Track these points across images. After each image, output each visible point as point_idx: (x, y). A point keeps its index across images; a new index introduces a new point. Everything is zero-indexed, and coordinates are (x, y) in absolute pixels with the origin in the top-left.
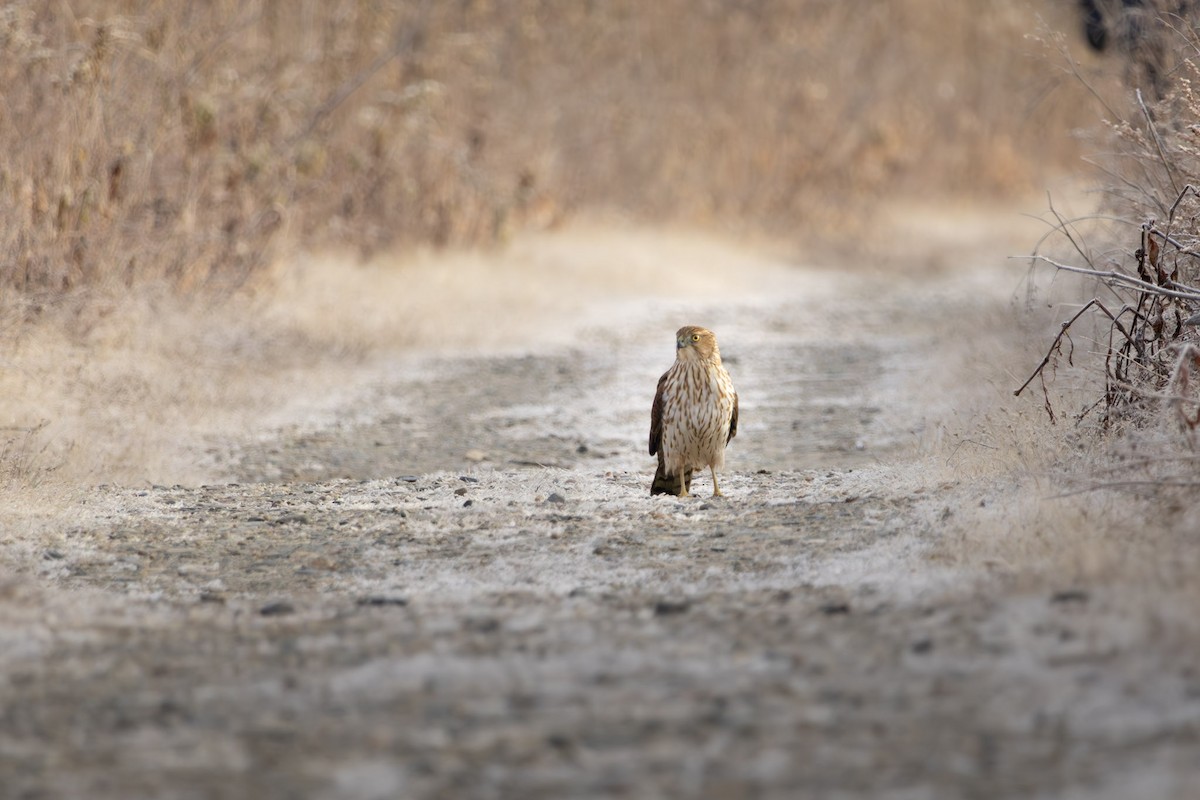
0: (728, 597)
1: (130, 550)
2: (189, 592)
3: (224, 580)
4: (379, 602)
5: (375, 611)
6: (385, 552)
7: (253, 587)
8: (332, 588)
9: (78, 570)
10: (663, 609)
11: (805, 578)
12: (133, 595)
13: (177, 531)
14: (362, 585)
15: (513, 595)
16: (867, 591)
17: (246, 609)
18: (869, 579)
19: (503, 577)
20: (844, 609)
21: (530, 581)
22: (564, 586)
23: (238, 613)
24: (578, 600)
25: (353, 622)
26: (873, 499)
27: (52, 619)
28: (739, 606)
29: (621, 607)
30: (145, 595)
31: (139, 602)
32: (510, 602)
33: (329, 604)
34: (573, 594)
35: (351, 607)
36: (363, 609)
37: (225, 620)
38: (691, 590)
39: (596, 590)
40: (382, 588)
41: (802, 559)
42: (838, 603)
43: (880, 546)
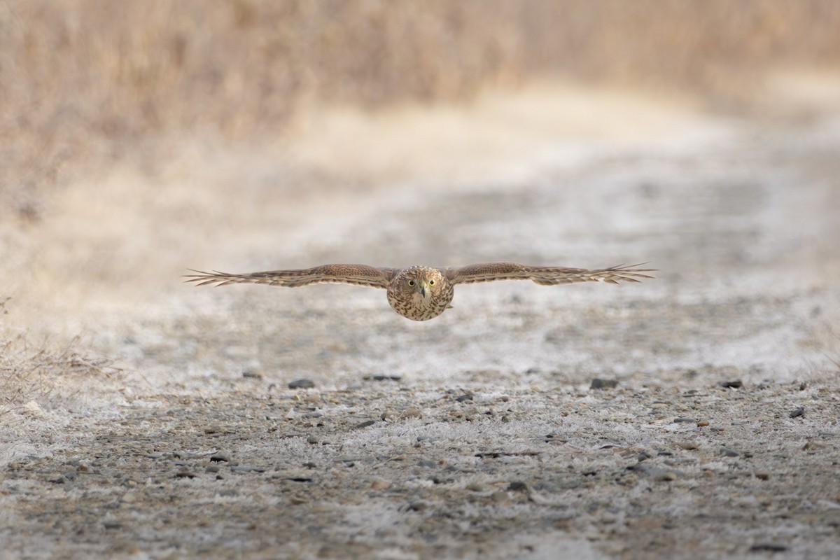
0: (648, 375)
1: (190, 337)
2: (235, 371)
3: (261, 361)
4: (380, 378)
5: (377, 385)
6: (385, 340)
7: (283, 366)
8: (345, 368)
9: (150, 353)
10: (597, 384)
11: (708, 360)
12: (192, 373)
13: (225, 323)
14: (368, 365)
15: (482, 373)
16: (756, 370)
17: (278, 383)
18: (757, 361)
19: (475, 359)
20: (736, 385)
21: (496, 362)
22: (522, 367)
23: (272, 386)
24: (533, 376)
25: (360, 394)
26: (761, 299)
27: (129, 391)
28: (657, 381)
29: (566, 383)
30: (200, 373)
31: (195, 379)
32: (481, 378)
33: (342, 380)
34: (529, 372)
35: (358, 383)
36: (368, 383)
37: (262, 392)
38: (620, 369)
39: (547, 369)
40: (384, 368)
41: (706, 345)
42: (732, 380)
43: (765, 335)
